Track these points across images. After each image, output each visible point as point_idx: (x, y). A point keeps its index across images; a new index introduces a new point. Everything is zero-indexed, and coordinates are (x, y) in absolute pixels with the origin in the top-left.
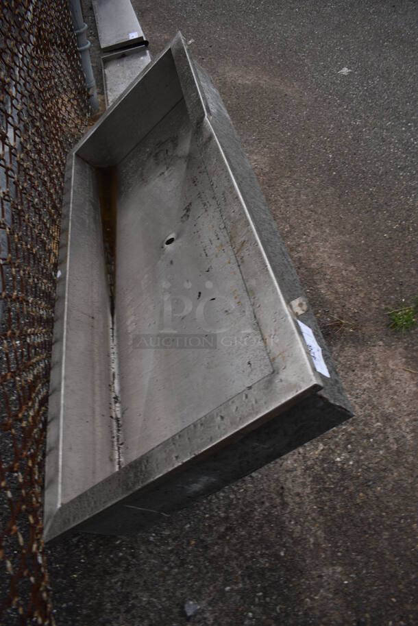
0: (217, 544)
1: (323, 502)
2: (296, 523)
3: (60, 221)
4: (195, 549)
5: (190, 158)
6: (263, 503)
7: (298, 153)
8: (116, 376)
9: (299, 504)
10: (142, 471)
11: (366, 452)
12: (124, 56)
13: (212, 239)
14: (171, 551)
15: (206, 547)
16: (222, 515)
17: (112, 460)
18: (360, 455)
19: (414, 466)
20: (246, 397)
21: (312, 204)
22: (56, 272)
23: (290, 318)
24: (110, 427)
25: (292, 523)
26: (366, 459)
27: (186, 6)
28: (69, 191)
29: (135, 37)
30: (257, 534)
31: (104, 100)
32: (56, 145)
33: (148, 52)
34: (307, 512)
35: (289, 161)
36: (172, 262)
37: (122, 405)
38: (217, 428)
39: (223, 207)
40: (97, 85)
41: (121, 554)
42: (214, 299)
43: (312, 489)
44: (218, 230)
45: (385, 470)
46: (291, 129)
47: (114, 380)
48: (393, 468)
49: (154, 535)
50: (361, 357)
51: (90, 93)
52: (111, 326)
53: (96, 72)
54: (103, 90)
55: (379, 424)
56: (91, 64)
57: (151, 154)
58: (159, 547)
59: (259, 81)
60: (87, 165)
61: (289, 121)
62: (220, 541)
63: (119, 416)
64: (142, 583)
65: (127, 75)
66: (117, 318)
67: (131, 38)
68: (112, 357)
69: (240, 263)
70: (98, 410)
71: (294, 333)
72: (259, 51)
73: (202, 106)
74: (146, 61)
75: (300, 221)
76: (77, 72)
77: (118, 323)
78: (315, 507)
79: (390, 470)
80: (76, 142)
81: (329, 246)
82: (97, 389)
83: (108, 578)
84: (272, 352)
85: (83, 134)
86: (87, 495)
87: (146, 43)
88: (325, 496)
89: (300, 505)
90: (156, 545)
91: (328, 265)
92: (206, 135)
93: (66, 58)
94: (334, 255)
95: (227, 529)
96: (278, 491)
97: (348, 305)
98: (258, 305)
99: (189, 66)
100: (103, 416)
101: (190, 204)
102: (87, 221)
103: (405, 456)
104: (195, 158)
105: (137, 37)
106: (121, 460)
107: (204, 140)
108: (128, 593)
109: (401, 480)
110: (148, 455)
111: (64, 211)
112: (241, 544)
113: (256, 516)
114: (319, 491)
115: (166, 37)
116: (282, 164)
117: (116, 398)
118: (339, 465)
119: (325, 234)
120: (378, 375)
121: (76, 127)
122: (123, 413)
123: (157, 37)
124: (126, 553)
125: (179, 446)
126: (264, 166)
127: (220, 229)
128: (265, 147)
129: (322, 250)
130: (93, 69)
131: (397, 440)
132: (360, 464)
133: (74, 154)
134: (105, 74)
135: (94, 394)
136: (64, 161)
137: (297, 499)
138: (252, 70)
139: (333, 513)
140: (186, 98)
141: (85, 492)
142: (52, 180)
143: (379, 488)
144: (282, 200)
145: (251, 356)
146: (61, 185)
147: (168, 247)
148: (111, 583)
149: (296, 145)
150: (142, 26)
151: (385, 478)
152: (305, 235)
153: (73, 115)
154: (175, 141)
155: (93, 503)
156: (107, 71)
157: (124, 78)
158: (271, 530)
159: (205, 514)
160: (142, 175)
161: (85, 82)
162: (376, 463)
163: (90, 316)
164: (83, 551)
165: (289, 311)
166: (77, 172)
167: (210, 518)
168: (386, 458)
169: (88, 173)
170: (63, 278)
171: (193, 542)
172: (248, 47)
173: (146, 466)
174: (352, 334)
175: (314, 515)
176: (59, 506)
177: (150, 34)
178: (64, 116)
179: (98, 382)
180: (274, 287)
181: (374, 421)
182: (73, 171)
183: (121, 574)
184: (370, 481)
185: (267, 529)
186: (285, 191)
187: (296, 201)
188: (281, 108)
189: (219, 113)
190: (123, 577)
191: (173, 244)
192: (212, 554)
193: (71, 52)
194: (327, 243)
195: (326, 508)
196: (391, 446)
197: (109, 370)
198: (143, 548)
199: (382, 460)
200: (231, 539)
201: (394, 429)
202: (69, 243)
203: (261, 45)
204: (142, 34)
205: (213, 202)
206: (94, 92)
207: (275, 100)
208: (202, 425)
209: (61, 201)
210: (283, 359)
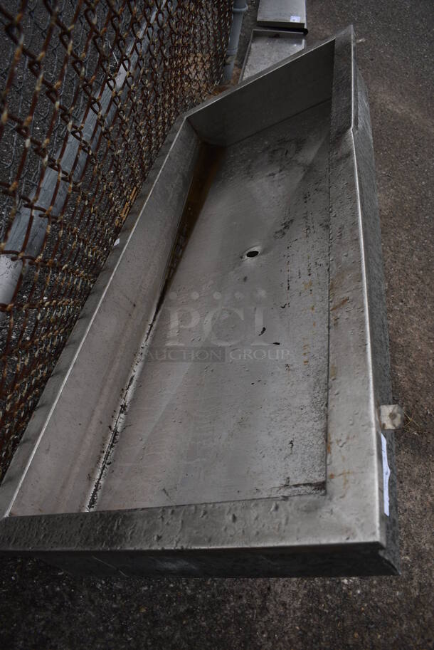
0: (170, 624)
1: (309, 626)
2: (268, 638)
3: (142, 184)
4: (143, 619)
5: (310, 169)
6: (240, 597)
7: (426, 209)
8: (134, 381)
9: (280, 616)
10: (111, 530)
11: (380, 585)
12: (277, 36)
13: (302, 272)
14: (115, 611)
15: (155, 623)
16: (189, 592)
17: (90, 478)
18: (372, 586)
19: (429, 626)
20: (277, 508)
21: (422, 270)
22: (114, 238)
23: (374, 430)
24: (104, 439)
25: (264, 636)
26: (378, 594)
27: (360, 10)
28: (164, 155)
29: (296, 21)
30: (220, 632)
31: (238, 74)
32: (169, 100)
33: (304, 41)
34: (285, 630)
35: (413, 212)
36: (245, 279)
37: (127, 418)
38: (223, 529)
39: (334, 245)
40: (238, 56)
41: (58, 589)
42: (278, 344)
43: (302, 604)
44: (313, 264)
45: (394, 617)
46: (428, 179)
47: (130, 385)
48: (404, 618)
49: (103, 582)
50: (416, 470)
51: (228, 61)
52: (151, 322)
53: (242, 43)
54: (242, 63)
55: (408, 558)
56: (240, 33)
57: (268, 148)
58: (104, 599)
59: (411, 115)
60: (195, 135)
61: (429, 169)
62: (174, 622)
63: (119, 430)
64: (68, 634)
65: (273, 57)
66: (161, 316)
67: (291, 21)
68: (138, 357)
69: (332, 324)
70: (98, 414)
71: (373, 455)
72: (422, 83)
73: (351, 115)
74: (297, 48)
75: (402, 284)
76: (223, 33)
77: (159, 321)
78: (298, 628)
79: (400, 619)
80: (193, 106)
81: (425, 325)
82: (106, 391)
83: (33, 610)
84: (333, 464)
85: (203, 101)
86: (40, 521)
87: (306, 32)
88: (315, 620)
89: (282, 617)
90: (101, 595)
91: (416, 346)
92: (344, 149)
93: (216, 12)
94: (426, 338)
95: (188, 611)
96: (262, 590)
97: (422, 402)
98: (336, 392)
99: (350, 65)
100: (101, 423)
101: (292, 221)
102: (171, 196)
103: (423, 609)
104: (315, 171)
105: (299, 22)
106: (100, 482)
107: (339, 155)
108: (48, 639)
109: (410, 637)
110: (127, 514)
111: (150, 174)
112: (196, 636)
113: (226, 609)
114: (310, 610)
115: (328, 34)
116: (405, 212)
117: (124, 407)
118: (344, 588)
119: (425, 310)
120: (427, 499)
121: (199, 91)
122: (124, 428)
123: (319, 29)
124: (64, 590)
125: (168, 524)
126: (384, 207)
127: (316, 263)
128: (392, 187)
129: (415, 326)
130: (240, 39)
131: (421, 586)
132: (369, 597)
133: (185, 118)
134: (250, 48)
135: (101, 393)
136: (172, 122)
137: (281, 610)
138: (407, 100)
139: (316, 644)
140: (334, 100)
141: (41, 517)
142: (149, 136)
143: (379, 636)
144: (391, 253)
145: (297, 435)
146: (158, 145)
147: (248, 260)
148: (34, 618)
149: (427, 198)
150: (307, 12)
151: (390, 627)
152: (402, 302)
153: (200, 76)
154: (300, 144)
155: (43, 535)
156: (253, 46)
157: (270, 59)
158: (236, 634)
159: (170, 583)
160: (249, 167)
161: (227, 46)
162: (387, 604)
163: (131, 302)
164: (19, 567)
165: (375, 419)
166: (180, 138)
167: (173, 590)
168: (401, 602)
169: (192, 143)
170: (120, 248)
171: (143, 610)
172: (411, 74)
173: (118, 527)
174: (414, 438)
175: (293, 636)
176: (7, 515)
177: (313, 25)
178: (190, 73)
179: (110, 382)
180: (367, 376)
181: (403, 552)
182: (178, 134)
183: (49, 613)
184: (372, 623)
185: (232, 631)
186: (398, 244)
187: (406, 260)
188: (423, 151)
189: (364, 132)
190: (50, 617)
191: (254, 259)
192: (159, 633)
193: (224, 8)
194: (424, 322)
195: (310, 634)
196: (412, 590)
197: (129, 371)
198: (85, 592)
199: (395, 602)
200: (187, 624)
201: (422, 571)
202: (142, 212)
203: (425, 77)
204: (304, 21)
205: (320, 230)
206: (232, 61)
207: (421, 141)
208: (205, 513)
209: (151, 163)
210: (345, 484)
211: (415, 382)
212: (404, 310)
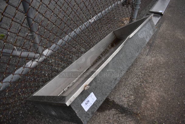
8: (73, 83)
23: (81, 88)
24: (61, 91)
33: (160, 17)
52: (83, 73)
81: (158, 94)
83: (33, 119)
87: (162, 15)
90: (47, 122)
91: (152, 98)
94: (156, 97)
100: (62, 88)
116: (168, 64)
117: (69, 87)
119: (160, 90)
124: (41, 118)
126: (162, 62)
128: (168, 57)
133: (113, 31)
144: (157, 74)
149: (178, 62)
164: (35, 110)
165: (83, 86)
169: (113, 37)
176: (33, 95)
187: (161, 76)
190: (36, 121)
204: (163, 12)
211: (146, 107)
212: (153, 88)
